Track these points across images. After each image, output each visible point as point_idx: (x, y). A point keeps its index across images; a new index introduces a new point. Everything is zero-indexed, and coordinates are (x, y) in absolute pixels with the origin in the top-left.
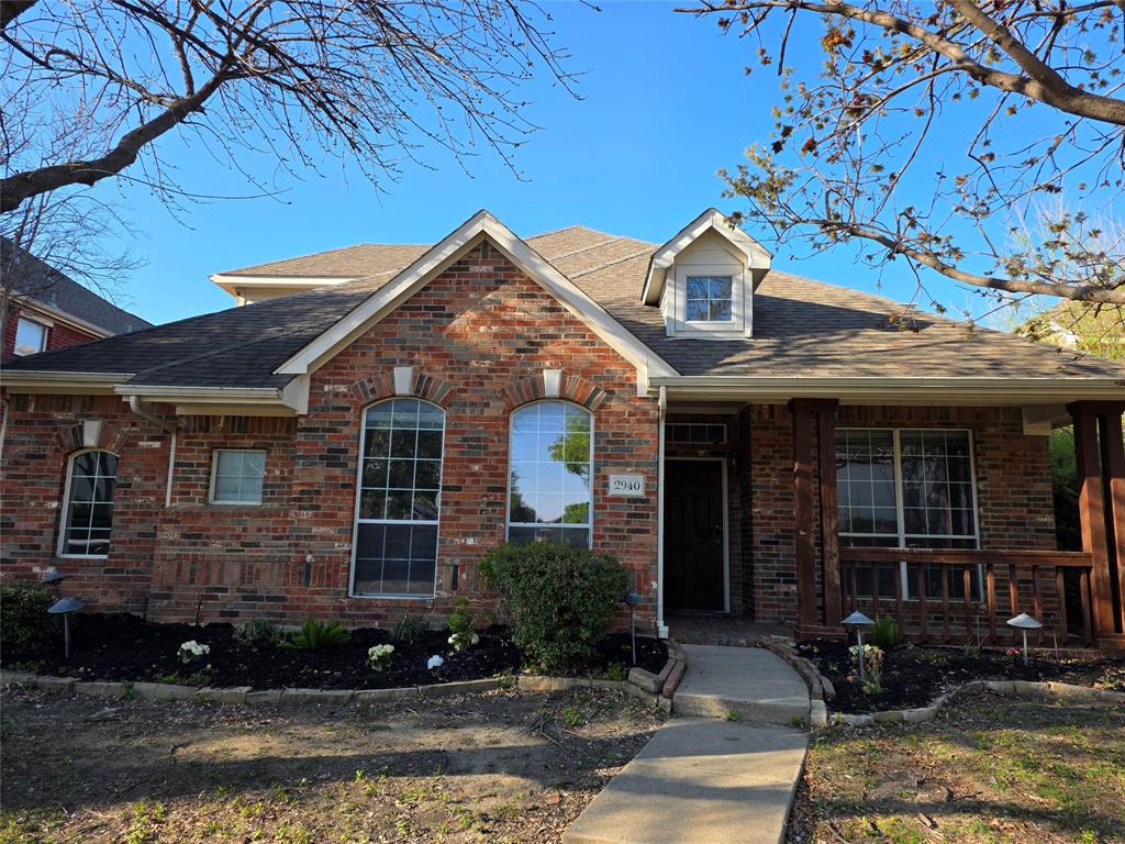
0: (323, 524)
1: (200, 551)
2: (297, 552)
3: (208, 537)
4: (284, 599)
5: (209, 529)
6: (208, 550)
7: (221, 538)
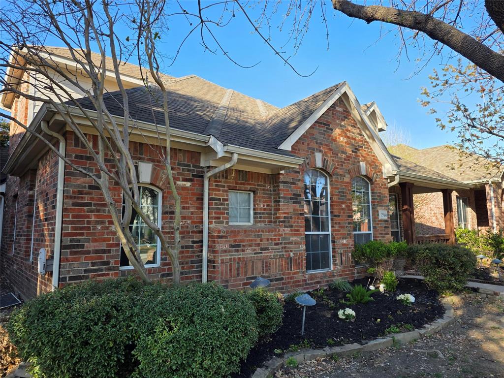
0: (295, 235)
1: (241, 255)
2: (286, 251)
3: (244, 246)
4: (282, 279)
5: (243, 241)
6: (245, 254)
7: (250, 246)
